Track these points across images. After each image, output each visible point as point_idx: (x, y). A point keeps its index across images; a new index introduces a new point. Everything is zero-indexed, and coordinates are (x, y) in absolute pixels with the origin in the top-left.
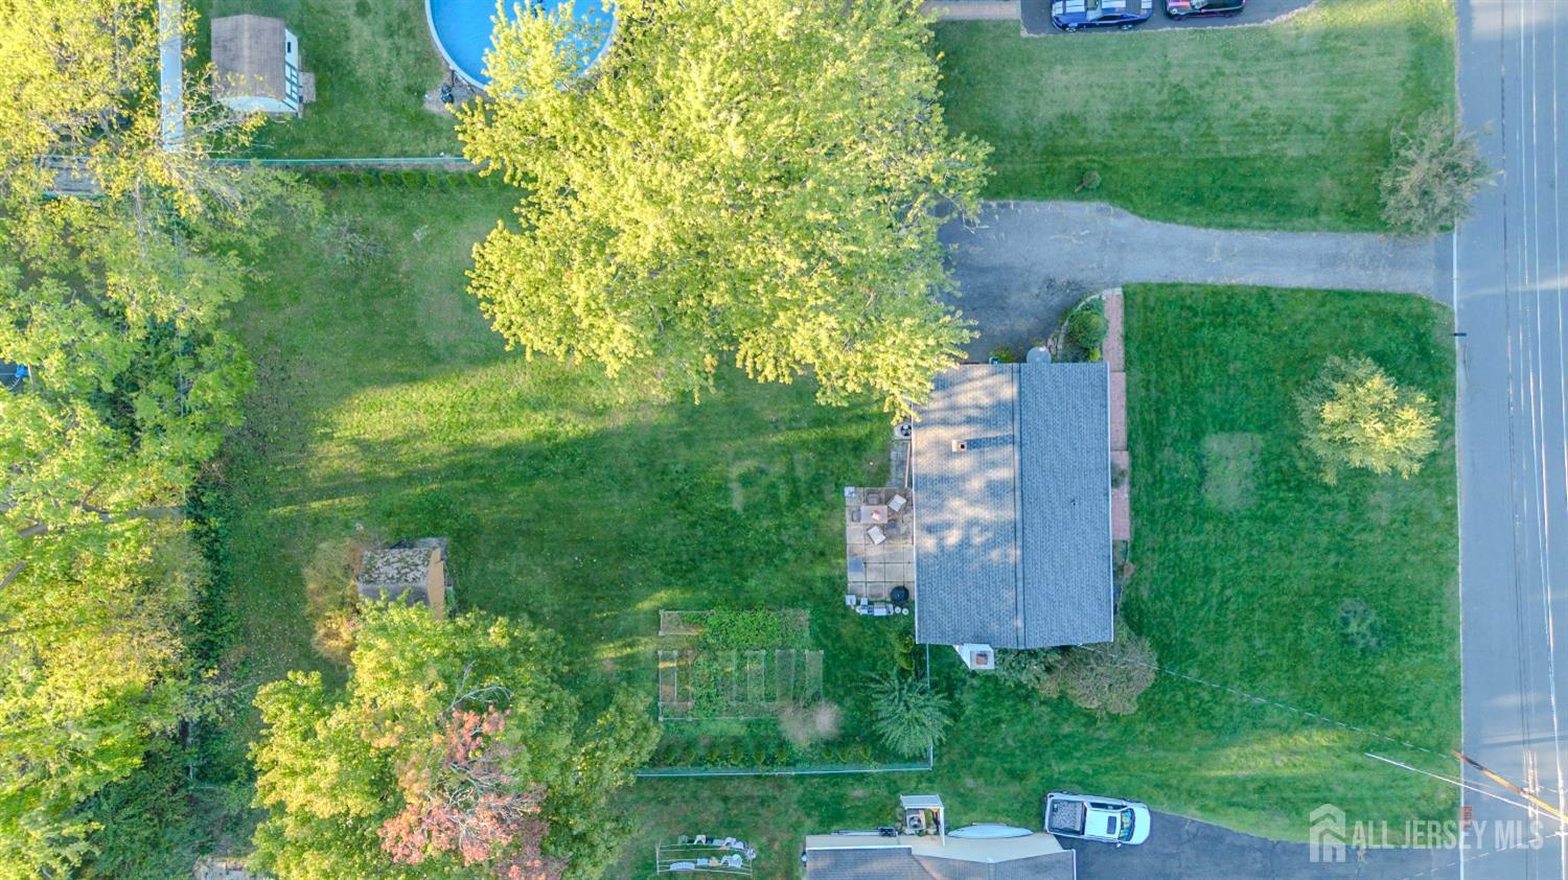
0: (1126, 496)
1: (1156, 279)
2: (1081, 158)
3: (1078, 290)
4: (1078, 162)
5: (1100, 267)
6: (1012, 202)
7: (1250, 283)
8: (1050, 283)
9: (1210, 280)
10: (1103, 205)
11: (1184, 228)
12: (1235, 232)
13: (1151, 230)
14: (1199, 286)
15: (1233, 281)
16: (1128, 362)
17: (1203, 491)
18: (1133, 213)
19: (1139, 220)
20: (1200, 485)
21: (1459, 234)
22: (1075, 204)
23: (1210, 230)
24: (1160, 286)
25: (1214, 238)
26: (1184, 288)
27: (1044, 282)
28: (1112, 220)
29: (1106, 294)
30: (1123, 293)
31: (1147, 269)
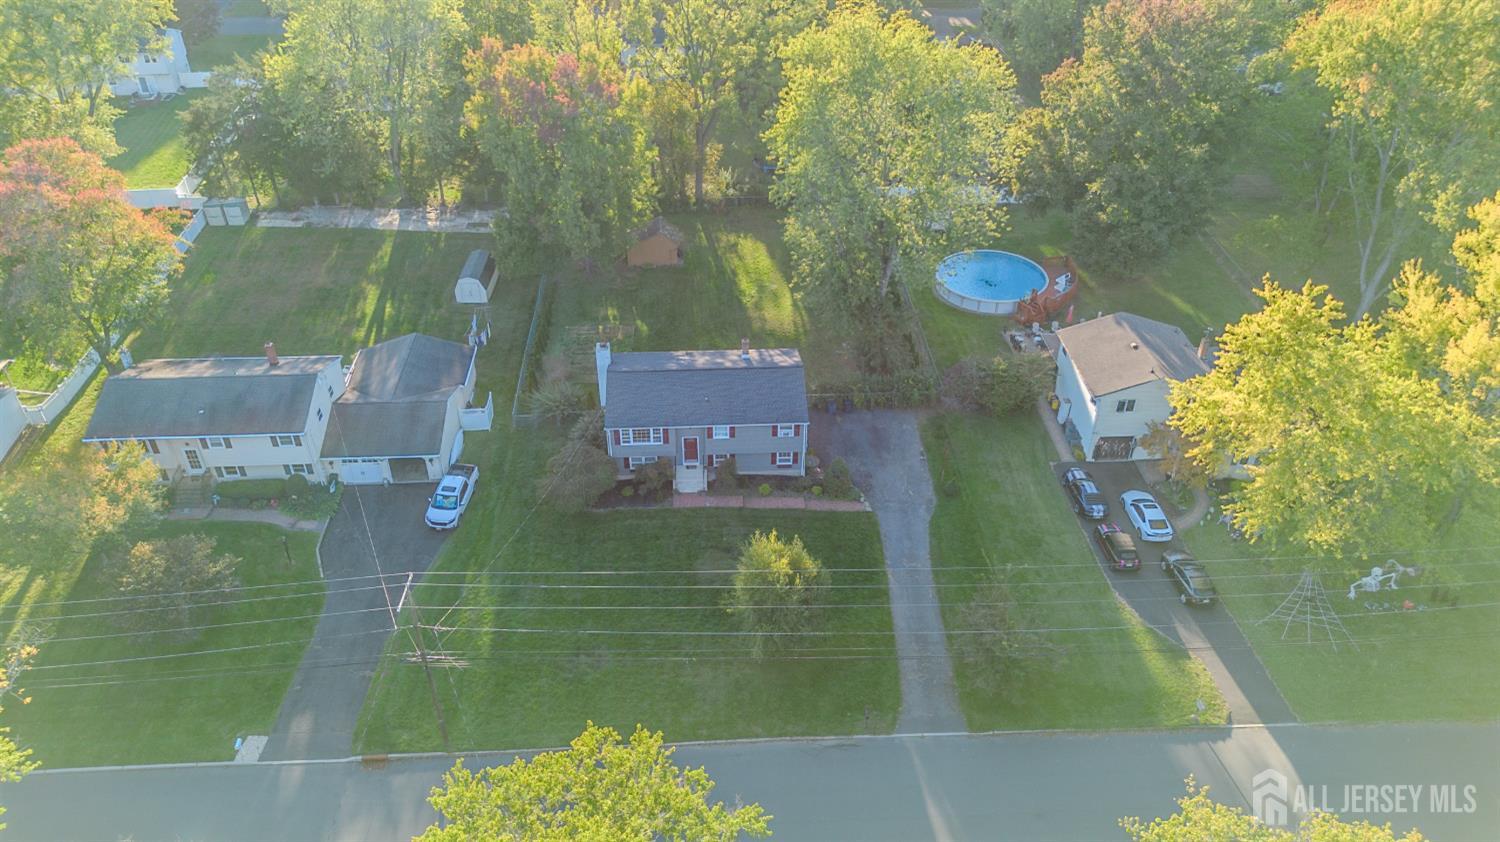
0: (708, 505)
1: (883, 531)
2: (968, 491)
3: (868, 490)
4: (965, 489)
5: (887, 501)
6: (925, 458)
7: (890, 587)
8: (869, 476)
9: (887, 561)
10: (935, 502)
11: (928, 545)
12: (931, 576)
13: (921, 526)
14: (882, 552)
15: (890, 576)
16: (815, 512)
17: (712, 550)
18: (932, 517)
19: (928, 521)
21: (968, 736)
22: (931, 488)
23: (930, 561)
24: (878, 532)
25: (924, 562)
26: (878, 546)
27: (869, 473)
28: (924, 507)
29: (867, 504)
30: (867, 512)
31: (890, 526)
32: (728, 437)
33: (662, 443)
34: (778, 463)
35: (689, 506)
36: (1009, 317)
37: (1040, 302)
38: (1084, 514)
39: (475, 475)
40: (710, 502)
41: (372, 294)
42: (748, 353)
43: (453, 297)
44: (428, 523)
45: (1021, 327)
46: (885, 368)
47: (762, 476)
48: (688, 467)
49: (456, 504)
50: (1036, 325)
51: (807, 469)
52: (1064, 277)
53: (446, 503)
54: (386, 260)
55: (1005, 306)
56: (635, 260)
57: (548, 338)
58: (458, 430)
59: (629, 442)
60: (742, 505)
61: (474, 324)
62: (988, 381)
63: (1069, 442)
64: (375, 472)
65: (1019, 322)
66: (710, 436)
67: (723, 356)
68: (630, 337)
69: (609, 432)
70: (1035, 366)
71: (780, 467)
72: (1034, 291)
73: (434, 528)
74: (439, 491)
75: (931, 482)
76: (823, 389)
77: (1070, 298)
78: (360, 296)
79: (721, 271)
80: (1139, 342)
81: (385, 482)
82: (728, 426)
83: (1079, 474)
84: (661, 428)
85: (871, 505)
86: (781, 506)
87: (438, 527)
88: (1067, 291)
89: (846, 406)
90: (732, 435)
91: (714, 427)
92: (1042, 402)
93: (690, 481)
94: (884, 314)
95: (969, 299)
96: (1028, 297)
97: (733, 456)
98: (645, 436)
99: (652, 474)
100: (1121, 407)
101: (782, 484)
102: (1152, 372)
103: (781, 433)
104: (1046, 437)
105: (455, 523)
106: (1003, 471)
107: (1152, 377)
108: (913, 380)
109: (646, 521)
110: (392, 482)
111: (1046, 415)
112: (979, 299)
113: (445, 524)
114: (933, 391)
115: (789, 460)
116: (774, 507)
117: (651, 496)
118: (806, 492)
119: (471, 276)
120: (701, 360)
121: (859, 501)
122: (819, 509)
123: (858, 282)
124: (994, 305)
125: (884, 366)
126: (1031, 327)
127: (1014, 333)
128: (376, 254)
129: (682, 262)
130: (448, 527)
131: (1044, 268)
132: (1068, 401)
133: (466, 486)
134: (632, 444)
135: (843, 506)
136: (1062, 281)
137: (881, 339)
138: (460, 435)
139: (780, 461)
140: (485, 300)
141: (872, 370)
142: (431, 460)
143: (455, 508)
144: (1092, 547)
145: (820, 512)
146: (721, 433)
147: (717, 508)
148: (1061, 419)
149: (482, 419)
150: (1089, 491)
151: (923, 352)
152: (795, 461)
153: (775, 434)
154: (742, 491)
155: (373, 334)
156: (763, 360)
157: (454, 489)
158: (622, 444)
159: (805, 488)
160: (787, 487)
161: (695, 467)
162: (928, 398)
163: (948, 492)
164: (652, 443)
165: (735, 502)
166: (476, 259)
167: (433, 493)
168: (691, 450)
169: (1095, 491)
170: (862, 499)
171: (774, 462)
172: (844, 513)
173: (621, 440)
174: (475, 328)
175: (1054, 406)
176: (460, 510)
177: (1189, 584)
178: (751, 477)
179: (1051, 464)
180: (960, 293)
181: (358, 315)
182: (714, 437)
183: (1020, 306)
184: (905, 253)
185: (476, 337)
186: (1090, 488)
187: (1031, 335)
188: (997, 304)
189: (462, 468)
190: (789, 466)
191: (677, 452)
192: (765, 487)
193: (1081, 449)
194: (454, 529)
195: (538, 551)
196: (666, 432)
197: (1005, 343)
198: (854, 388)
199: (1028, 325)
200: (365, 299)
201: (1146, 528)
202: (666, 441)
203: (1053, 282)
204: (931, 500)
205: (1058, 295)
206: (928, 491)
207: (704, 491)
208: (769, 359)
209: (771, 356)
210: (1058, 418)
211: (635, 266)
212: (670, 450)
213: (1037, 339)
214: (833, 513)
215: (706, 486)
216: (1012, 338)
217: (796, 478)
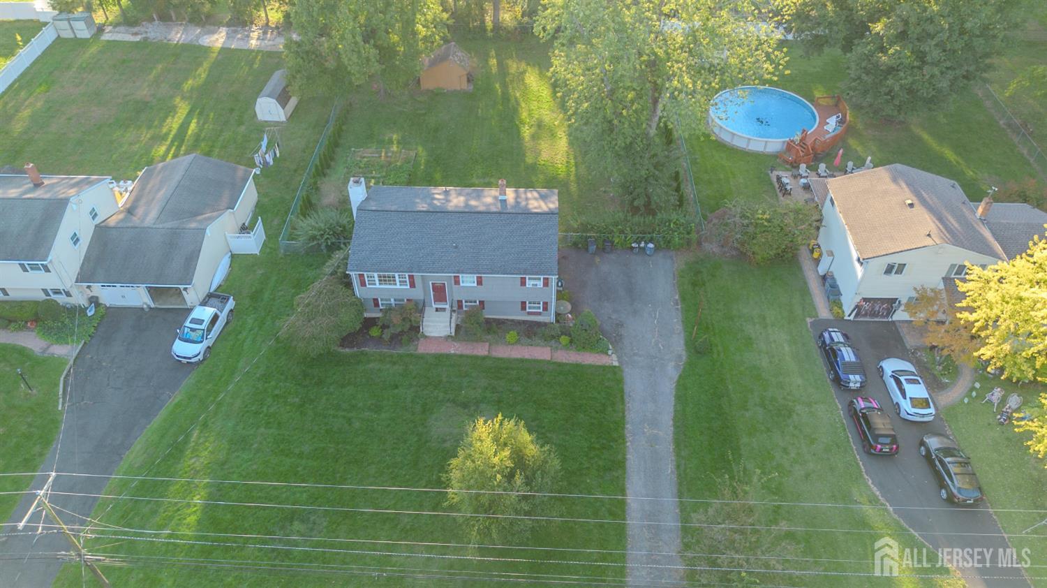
0: (453, 352)
1: (627, 389)
2: (720, 348)
3: (617, 341)
4: (717, 346)
5: (635, 354)
6: (679, 307)
7: (628, 456)
8: (620, 325)
9: (628, 426)
10: (684, 358)
11: (672, 409)
12: (672, 447)
13: (668, 388)
14: (624, 417)
15: (628, 444)
16: (560, 365)
17: (448, 404)
18: (680, 376)
19: (675, 380)
20: (454, 401)
22: (682, 342)
23: (672, 428)
24: (622, 391)
25: (666, 430)
26: (621, 407)
27: (621, 322)
28: (673, 363)
29: (614, 357)
30: (615, 367)
31: (635, 383)
32: (475, 285)
33: (408, 287)
34: (528, 310)
35: (433, 352)
36: (776, 156)
37: (809, 142)
38: (838, 382)
39: (231, 304)
40: (455, 349)
41: (183, 109)
42: (505, 194)
43: (255, 115)
44: (175, 356)
45: (788, 166)
46: (650, 210)
47: (513, 321)
48: (437, 310)
49: (203, 337)
50: (803, 166)
51: (557, 315)
52: (835, 116)
53: (193, 335)
54: (204, 76)
55: (774, 145)
56: (427, 84)
57: (332, 159)
58: (227, 254)
59: (375, 284)
60: (486, 353)
61: (264, 143)
62: (751, 229)
63: (828, 298)
64: (136, 296)
65: (786, 162)
66: (457, 282)
67: (478, 197)
68: (409, 162)
69: (353, 275)
70: (801, 216)
71: (529, 313)
72: (804, 131)
73: (180, 361)
74: (187, 324)
75: (682, 335)
76: (585, 227)
77: (839, 140)
78: (172, 110)
79: (506, 98)
80: (916, 202)
81: (145, 306)
82: (475, 276)
83: (838, 337)
84: (407, 275)
85: (619, 358)
86: (527, 356)
87: (185, 361)
88: (837, 132)
89: (606, 246)
90: (480, 282)
91: (460, 276)
92: (803, 253)
93: (437, 324)
94: (652, 153)
95: (738, 136)
96: (797, 138)
97: (482, 303)
98: (391, 280)
99: (396, 319)
100: (889, 270)
101: (531, 330)
102: (929, 235)
103: (529, 284)
104: (805, 292)
105: (200, 357)
106: (757, 326)
107: (929, 242)
108: (674, 223)
109: (388, 366)
110: (153, 305)
111: (807, 265)
112: (748, 137)
113: (190, 358)
114: (694, 236)
115: (539, 308)
116: (519, 356)
117: (396, 339)
118: (553, 342)
119: (269, 96)
120: (457, 200)
121: (607, 354)
122: (564, 361)
123: (623, 123)
124: (763, 144)
125: (648, 204)
126: (797, 167)
127: (780, 173)
128: (196, 70)
129: (472, 87)
130: (193, 360)
131: (815, 108)
132: (831, 254)
133: (215, 318)
134: (378, 286)
135: (590, 359)
136: (832, 122)
137: (646, 179)
138: (226, 261)
139: (530, 308)
140: (283, 118)
141: (635, 210)
142: (185, 289)
143: (202, 342)
144: (844, 421)
145: (567, 364)
146: (468, 281)
147: (461, 356)
148: (822, 270)
149: (252, 244)
150: (847, 359)
151: (689, 190)
152: (545, 309)
153: (523, 282)
154: (489, 337)
155: (174, 148)
156: (517, 203)
157: (200, 322)
158: (368, 286)
159: (553, 337)
160: (535, 334)
161: (444, 310)
162: (689, 243)
163: (699, 349)
164: (398, 286)
165: (481, 350)
166: (277, 79)
167: (181, 326)
168: (440, 292)
169: (853, 359)
170: (610, 352)
171: (523, 307)
172: (590, 366)
173: (367, 283)
174: (264, 148)
175: (816, 255)
176: (206, 344)
177: (952, 480)
178: (500, 323)
179: (809, 320)
180: (731, 131)
181: (164, 130)
182: (461, 284)
183: (789, 146)
184: (673, 97)
185: (265, 155)
186: (848, 355)
187: (796, 177)
188: (766, 142)
189: (218, 297)
190: (539, 314)
191: (425, 295)
192: (512, 336)
193: (840, 306)
194: (200, 362)
195: (277, 392)
196: (411, 277)
197: (771, 184)
198: (615, 230)
199: (795, 165)
200: (176, 113)
201: (906, 406)
202: (413, 285)
203: (823, 123)
204: (680, 356)
205: (827, 136)
206: (678, 345)
207: (451, 337)
208: (523, 203)
209: (527, 199)
210: (818, 268)
211: (428, 91)
212: (417, 294)
213: (803, 181)
214: (577, 365)
215: (453, 331)
216: (779, 179)
217: (545, 324)
